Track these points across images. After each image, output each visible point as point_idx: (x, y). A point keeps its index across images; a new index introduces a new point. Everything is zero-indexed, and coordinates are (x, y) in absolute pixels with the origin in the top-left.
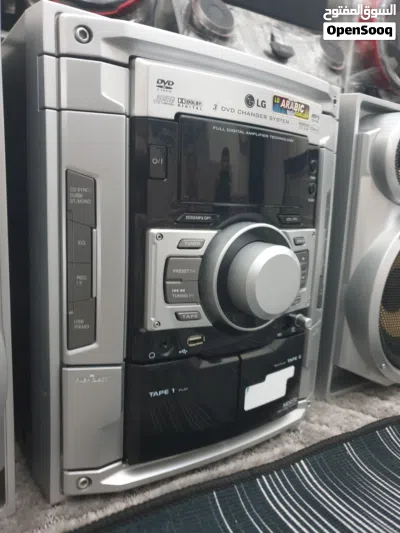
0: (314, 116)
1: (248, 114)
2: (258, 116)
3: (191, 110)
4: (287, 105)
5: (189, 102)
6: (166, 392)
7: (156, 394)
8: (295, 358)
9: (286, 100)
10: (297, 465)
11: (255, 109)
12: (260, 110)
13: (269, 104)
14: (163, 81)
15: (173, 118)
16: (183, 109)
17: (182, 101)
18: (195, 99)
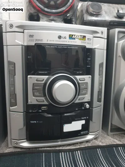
0: (88, 39)
1: (59, 41)
2: (63, 41)
3: (39, 42)
4: (75, 37)
5: (39, 40)
6: (35, 122)
7: (32, 122)
8: (85, 118)
9: (75, 35)
10: (77, 152)
11: (62, 39)
12: (64, 40)
13: (68, 37)
14: (31, 35)
15: (34, 45)
16: (37, 42)
17: (36, 40)
18: (41, 39)
